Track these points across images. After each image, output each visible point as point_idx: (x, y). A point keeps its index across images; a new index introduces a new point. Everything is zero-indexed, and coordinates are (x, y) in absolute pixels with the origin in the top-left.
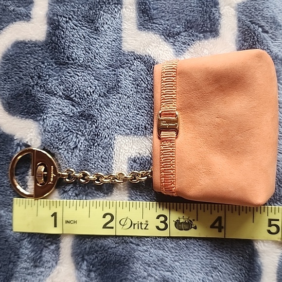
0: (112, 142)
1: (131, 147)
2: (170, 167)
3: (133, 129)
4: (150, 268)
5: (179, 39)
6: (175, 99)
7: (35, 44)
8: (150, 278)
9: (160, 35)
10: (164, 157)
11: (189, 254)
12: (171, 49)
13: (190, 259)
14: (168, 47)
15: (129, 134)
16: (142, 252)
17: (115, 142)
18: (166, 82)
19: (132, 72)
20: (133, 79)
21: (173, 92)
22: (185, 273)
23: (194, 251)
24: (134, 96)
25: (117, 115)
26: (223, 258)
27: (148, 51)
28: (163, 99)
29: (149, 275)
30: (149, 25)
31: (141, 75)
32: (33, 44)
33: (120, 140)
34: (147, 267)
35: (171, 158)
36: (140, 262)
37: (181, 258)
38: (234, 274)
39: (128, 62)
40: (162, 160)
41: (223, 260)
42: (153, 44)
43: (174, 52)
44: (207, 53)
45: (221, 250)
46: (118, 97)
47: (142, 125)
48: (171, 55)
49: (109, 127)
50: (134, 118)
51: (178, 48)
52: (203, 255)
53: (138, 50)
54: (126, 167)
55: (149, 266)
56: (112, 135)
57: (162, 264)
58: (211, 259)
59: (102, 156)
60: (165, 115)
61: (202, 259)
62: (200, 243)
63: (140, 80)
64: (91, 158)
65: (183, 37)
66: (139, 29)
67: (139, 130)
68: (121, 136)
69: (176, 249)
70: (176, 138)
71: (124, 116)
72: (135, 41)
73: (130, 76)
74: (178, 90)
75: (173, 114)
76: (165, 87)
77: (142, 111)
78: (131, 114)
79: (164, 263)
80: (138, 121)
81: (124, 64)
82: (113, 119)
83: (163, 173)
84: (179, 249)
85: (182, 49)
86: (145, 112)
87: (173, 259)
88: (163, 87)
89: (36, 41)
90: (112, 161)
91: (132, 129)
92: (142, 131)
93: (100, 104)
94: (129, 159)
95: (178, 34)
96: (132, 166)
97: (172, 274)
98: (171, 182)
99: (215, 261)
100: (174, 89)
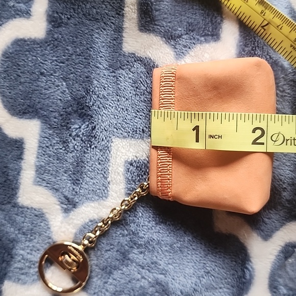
0: (109, 145)
1: (128, 150)
2: (167, 172)
3: (131, 132)
4: (144, 271)
5: (180, 42)
6: (173, 104)
7: (34, 42)
8: (143, 280)
9: (161, 37)
10: (161, 162)
11: (182, 257)
12: (172, 52)
13: (184, 263)
14: (168, 50)
15: (126, 137)
16: (136, 254)
17: (112, 144)
18: (164, 87)
19: (132, 74)
20: (133, 81)
21: (171, 96)
22: (178, 276)
23: (188, 255)
24: (133, 98)
25: (115, 118)
26: (216, 263)
27: (148, 53)
28: (161, 104)
29: (143, 277)
30: (151, 27)
31: (141, 77)
32: (32, 41)
33: (117, 143)
34: (141, 269)
35: (168, 163)
36: (134, 264)
37: (175, 261)
38: (226, 279)
39: (128, 63)
40: (159, 165)
41: (216, 264)
42: (154, 46)
43: (174, 55)
44: (208, 57)
45: (214, 254)
46: (117, 100)
47: (139, 128)
48: (172, 58)
49: (106, 129)
50: (132, 121)
51: (178, 51)
52: (196, 258)
53: (139, 52)
54: (122, 170)
55: (143, 268)
56: (110, 137)
57: (156, 266)
58: (204, 263)
59: (99, 159)
61: (195, 263)
62: (194, 247)
63: (140, 82)
64: (88, 160)
65: (184, 40)
66: (141, 30)
67: (136, 133)
68: (118, 139)
69: (170, 253)
71: (122, 118)
72: (136, 43)
73: (129, 78)
74: (176, 95)
76: (164, 92)
77: (141, 114)
78: (129, 117)
79: (157, 266)
80: (136, 124)
81: (124, 66)
82: (111, 121)
83: (160, 178)
84: (173, 252)
85: (182, 53)
86: (143, 115)
87: (166, 262)
88: (161, 92)
89: (35, 38)
90: (109, 164)
91: (129, 132)
92: (139, 134)
93: (99, 106)
94: (126, 162)
95: (180, 36)
96: (128, 169)
97: (165, 277)
98: (168, 187)
99: (207, 265)
100: (172, 94)
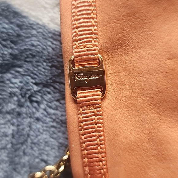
2: (97, 148)
6: (95, 34)
10: (85, 133)
18: (78, 7)
21: (90, 22)
28: (75, 36)
35: (97, 134)
40: (83, 137)
60: (80, 62)
70: (102, 99)
74: (99, 19)
75: (93, 60)
76: (78, 16)
83: (86, 160)
88: (74, 16)
98: (101, 173)
100: (93, 18)
